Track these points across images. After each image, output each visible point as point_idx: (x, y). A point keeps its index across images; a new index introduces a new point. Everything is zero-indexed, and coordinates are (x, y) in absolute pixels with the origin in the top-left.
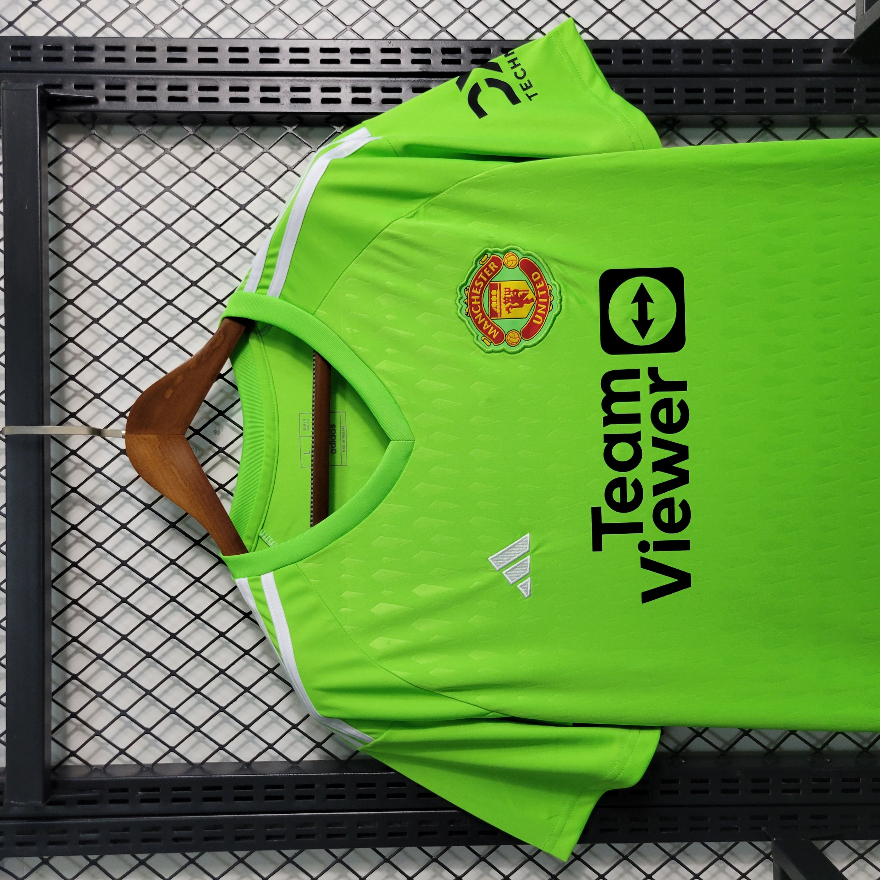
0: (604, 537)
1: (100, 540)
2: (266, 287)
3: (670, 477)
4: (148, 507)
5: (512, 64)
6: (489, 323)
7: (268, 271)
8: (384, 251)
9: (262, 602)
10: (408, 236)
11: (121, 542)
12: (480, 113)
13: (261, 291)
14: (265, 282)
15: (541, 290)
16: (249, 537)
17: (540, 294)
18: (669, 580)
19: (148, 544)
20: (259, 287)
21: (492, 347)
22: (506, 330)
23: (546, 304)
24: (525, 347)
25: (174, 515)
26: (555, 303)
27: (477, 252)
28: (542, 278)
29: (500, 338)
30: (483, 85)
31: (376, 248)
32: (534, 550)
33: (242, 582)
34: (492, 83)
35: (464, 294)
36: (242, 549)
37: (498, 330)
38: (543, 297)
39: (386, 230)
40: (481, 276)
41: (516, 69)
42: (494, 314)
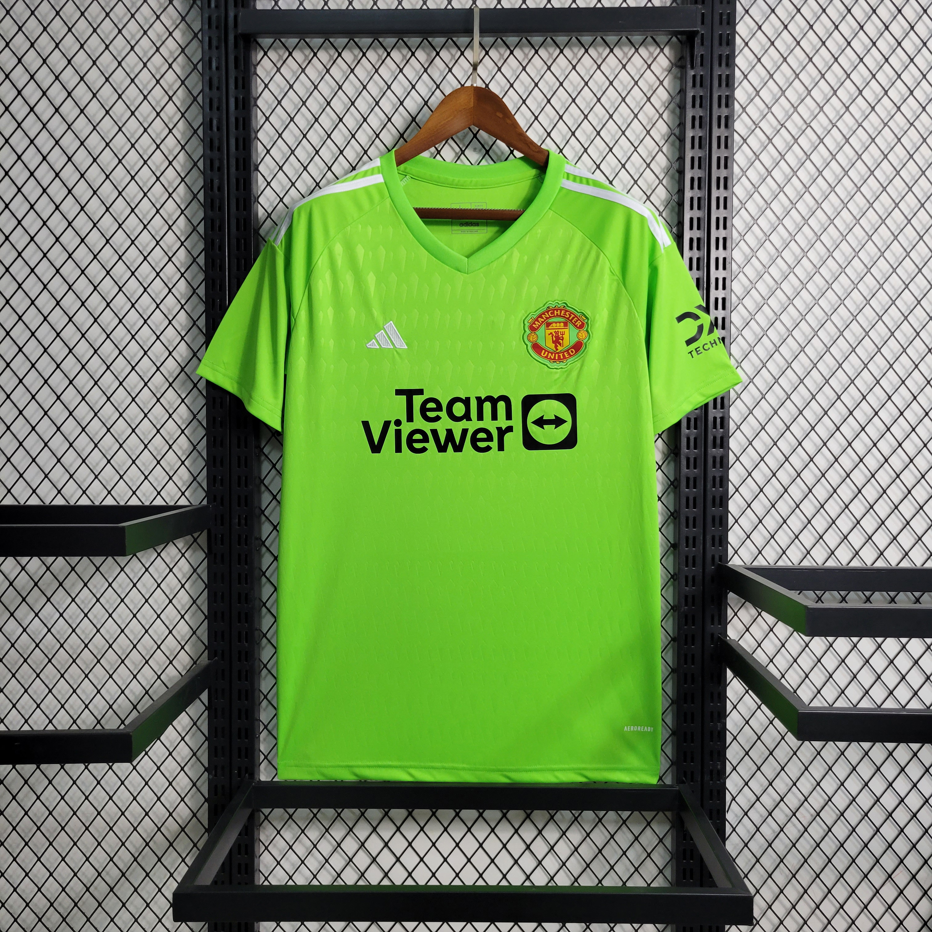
0: (404, 397)
1: (404, 71)
2: (568, 178)
3: (442, 441)
4: (426, 103)
5: (713, 342)
6: (543, 322)
7: (578, 179)
8: (589, 253)
9: (365, 174)
10: (598, 268)
11: (403, 86)
12: (680, 318)
13: (566, 175)
14: (571, 177)
15: (564, 356)
16: (405, 168)
17: (561, 355)
18: (376, 439)
19: (402, 103)
20: (568, 174)
21: (527, 325)
22: (538, 333)
23: (555, 359)
24: (527, 345)
25: (420, 121)
26: (555, 365)
27: (588, 313)
28: (571, 356)
29: (533, 329)
30: (699, 322)
31: (591, 248)
32: (396, 351)
33: (377, 162)
34: (701, 328)
35: (561, 305)
36: (399, 164)
37: (538, 328)
38: (559, 356)
39: (602, 254)
40: (573, 316)
41: (709, 344)
42: (548, 325)
